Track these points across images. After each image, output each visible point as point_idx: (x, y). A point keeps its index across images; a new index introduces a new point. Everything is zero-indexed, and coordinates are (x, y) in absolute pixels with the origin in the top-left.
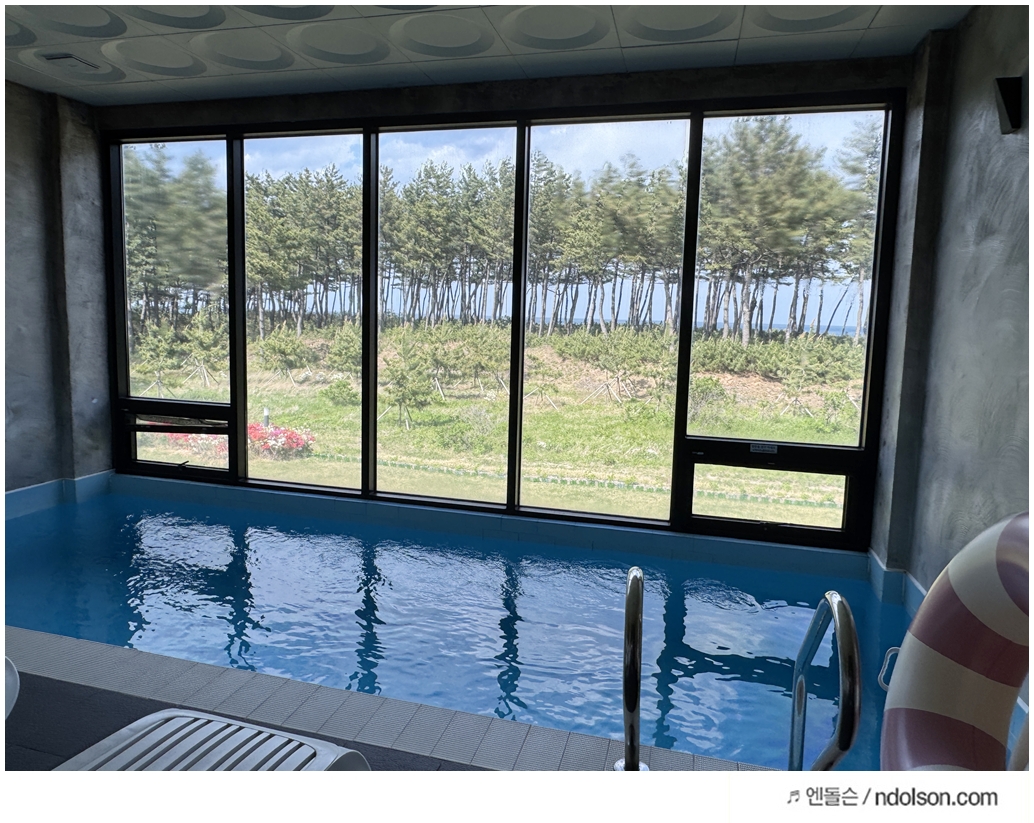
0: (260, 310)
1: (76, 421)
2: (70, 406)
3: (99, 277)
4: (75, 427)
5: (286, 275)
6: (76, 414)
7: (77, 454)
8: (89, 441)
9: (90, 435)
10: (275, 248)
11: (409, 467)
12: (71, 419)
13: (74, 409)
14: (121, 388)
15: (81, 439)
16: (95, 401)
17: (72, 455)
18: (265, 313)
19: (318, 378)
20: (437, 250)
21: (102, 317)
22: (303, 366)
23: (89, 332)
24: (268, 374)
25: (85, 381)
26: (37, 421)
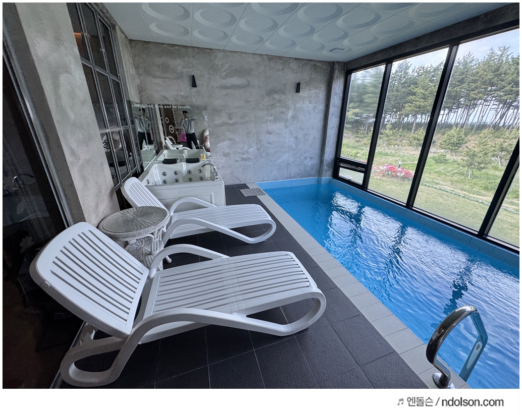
0: (414, 122)
1: (325, 162)
3: (338, 119)
4: (324, 164)
7: (324, 171)
8: (327, 168)
9: (328, 166)
11: (459, 195)
12: (323, 161)
13: (325, 159)
14: (338, 154)
15: (325, 167)
16: (331, 157)
17: (322, 171)
18: (416, 123)
19: (432, 151)
21: (337, 132)
23: (332, 137)
24: (410, 148)
25: (329, 151)
26: (316, 161)
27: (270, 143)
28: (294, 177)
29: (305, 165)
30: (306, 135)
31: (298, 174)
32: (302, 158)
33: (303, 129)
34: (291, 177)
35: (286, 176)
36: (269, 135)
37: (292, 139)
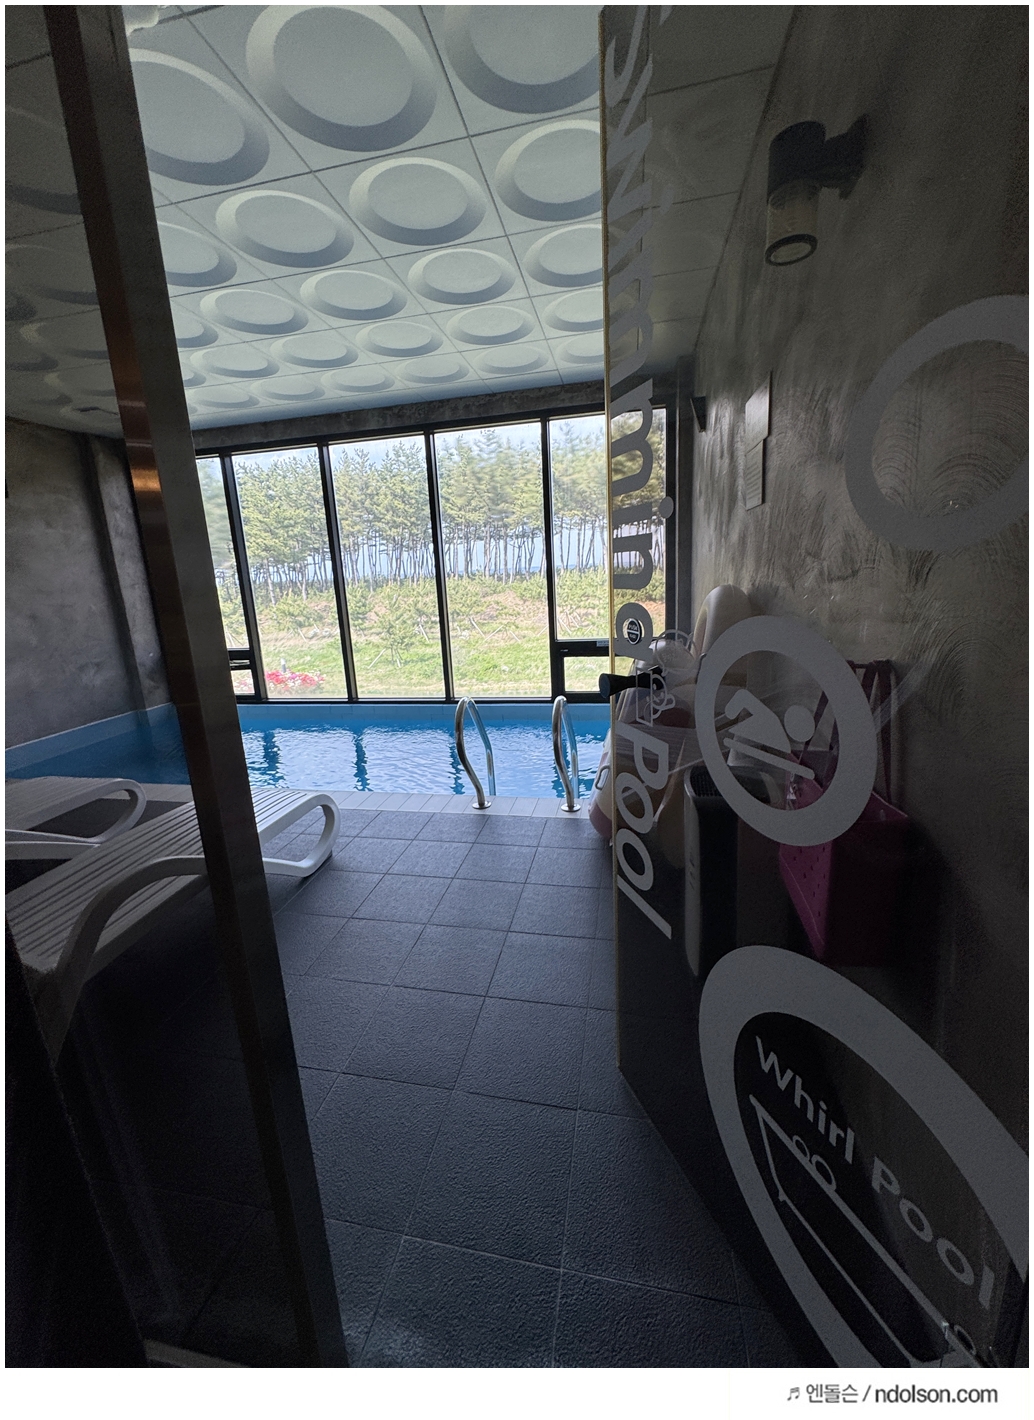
0: (269, 581)
1: (141, 670)
2: (135, 659)
4: (140, 674)
5: (287, 550)
6: (139, 664)
7: (145, 692)
10: (275, 528)
12: (136, 668)
13: (138, 661)
16: (151, 655)
17: (141, 693)
18: (273, 583)
19: (324, 634)
20: (413, 519)
22: (310, 625)
24: (282, 634)
25: (142, 641)
29: (85, 688)
30: (62, 607)
31: (72, 716)
32: (71, 668)
33: (50, 593)
37: (23, 622)
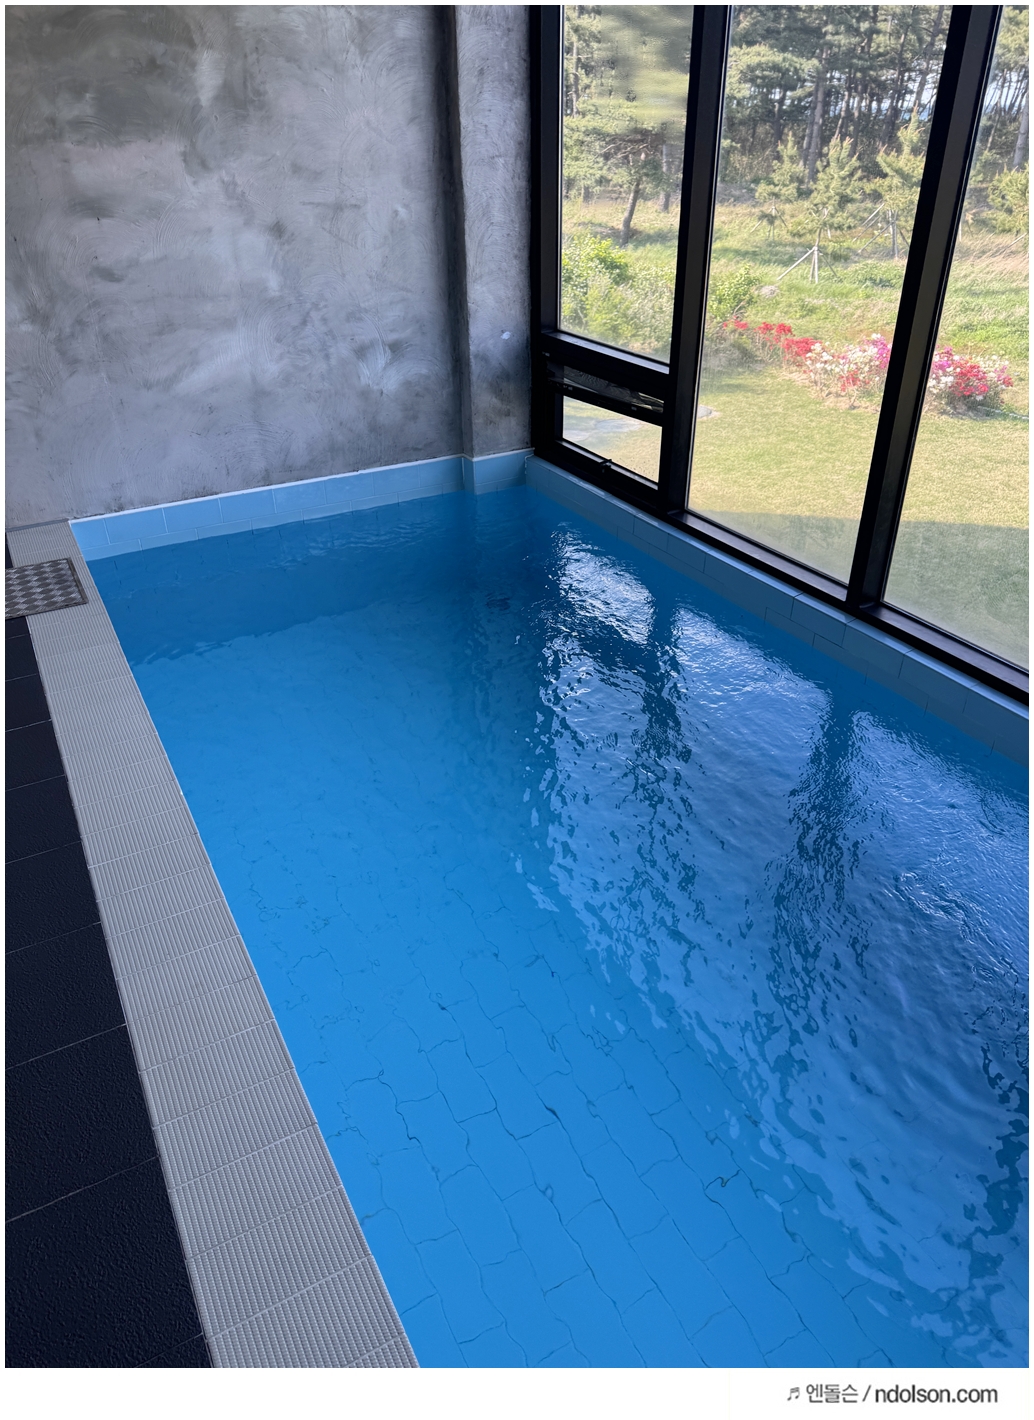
1: (475, 367)
2: (469, 343)
3: (519, 106)
4: (474, 378)
6: (476, 356)
7: (477, 421)
8: (496, 401)
12: (468, 365)
13: (473, 348)
14: (546, 319)
15: (483, 399)
16: (506, 336)
17: (471, 422)
21: (521, 183)
25: (490, 301)
26: (424, 366)
27: (109, 275)
28: (312, 468)
29: (365, 394)
30: (338, 208)
31: (334, 449)
32: (342, 350)
33: (317, 175)
34: (290, 472)
35: (258, 465)
36: (89, 224)
37: (255, 241)
